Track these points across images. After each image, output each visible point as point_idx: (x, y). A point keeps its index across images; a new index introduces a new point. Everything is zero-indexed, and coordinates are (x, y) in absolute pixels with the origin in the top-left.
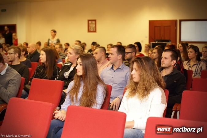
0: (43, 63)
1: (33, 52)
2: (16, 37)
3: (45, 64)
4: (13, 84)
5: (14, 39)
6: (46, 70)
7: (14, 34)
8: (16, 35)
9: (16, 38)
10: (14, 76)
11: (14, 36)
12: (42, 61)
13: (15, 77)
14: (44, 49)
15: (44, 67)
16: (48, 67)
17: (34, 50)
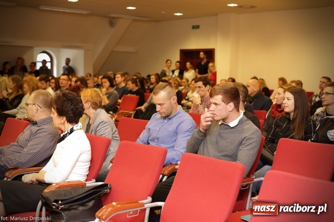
0: (288, 114)
1: (255, 94)
2: (215, 69)
3: (292, 114)
4: (248, 145)
5: (211, 71)
6: (292, 123)
7: (211, 65)
8: (214, 66)
9: (214, 71)
10: (252, 132)
11: (212, 67)
12: (287, 110)
13: (253, 134)
14: (290, 90)
15: (289, 119)
16: (298, 120)
17: (256, 90)
